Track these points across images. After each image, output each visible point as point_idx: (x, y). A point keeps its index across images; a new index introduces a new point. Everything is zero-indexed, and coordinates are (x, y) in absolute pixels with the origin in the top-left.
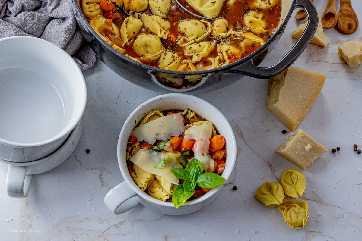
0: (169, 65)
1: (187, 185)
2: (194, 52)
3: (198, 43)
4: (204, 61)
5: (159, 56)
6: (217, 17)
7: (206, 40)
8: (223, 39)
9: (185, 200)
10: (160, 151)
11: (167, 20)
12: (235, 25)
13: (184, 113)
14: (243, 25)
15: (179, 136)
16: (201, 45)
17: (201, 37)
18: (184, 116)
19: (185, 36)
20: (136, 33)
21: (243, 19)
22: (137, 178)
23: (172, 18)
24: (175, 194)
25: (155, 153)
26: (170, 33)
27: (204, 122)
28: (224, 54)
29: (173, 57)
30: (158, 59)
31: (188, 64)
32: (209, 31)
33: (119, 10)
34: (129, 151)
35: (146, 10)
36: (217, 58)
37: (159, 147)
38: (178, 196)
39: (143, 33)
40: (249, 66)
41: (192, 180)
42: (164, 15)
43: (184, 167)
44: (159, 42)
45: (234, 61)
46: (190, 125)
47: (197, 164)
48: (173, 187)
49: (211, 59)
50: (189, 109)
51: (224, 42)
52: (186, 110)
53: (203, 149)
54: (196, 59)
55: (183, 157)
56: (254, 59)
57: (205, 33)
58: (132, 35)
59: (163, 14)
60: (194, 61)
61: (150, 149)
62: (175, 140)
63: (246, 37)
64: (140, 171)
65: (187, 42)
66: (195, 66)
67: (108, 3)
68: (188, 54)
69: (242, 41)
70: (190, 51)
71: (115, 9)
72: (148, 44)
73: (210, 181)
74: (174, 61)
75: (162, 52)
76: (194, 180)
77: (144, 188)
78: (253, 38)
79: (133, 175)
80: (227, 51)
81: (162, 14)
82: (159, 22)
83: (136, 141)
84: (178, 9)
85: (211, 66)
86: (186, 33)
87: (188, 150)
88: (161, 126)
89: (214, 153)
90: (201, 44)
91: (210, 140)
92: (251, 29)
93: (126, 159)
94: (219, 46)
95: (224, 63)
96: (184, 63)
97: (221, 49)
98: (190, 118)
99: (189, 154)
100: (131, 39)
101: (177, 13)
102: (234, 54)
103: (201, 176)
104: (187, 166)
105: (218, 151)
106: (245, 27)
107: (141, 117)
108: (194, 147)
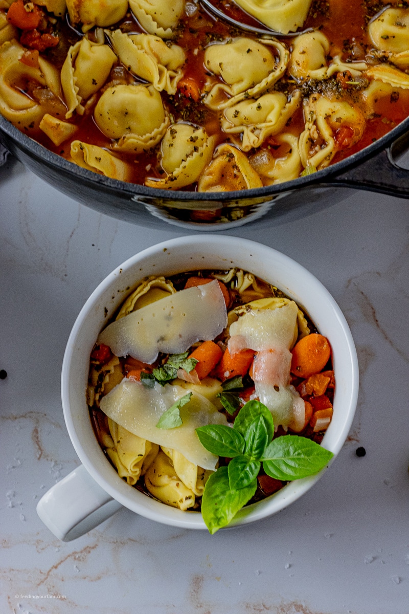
0: (183, 160)
1: (238, 468)
2: (246, 122)
3: (256, 100)
4: (271, 146)
5: (159, 137)
6: (300, 30)
7: (275, 89)
8: (317, 85)
9: (232, 512)
10: (169, 381)
11: (177, 43)
12: (347, 45)
13: (227, 278)
14: (367, 46)
15: (216, 341)
16: (262, 105)
17: (263, 84)
18: (228, 285)
19: (223, 82)
20: (100, 82)
21: (366, 30)
22: (117, 451)
23: (188, 37)
24: (209, 494)
25: (158, 387)
26: (185, 77)
27: (277, 300)
28: (322, 124)
29: (193, 140)
30: (157, 146)
31: (231, 156)
32: (283, 66)
33: (56, 23)
34: (96, 384)
35: (125, 19)
36: (305, 135)
37: (166, 372)
38: (217, 500)
39: (118, 82)
40: (381, 169)
41: (250, 455)
42: (169, 30)
43: (231, 419)
44: (156, 103)
45: (346, 140)
46: (243, 309)
47: (261, 413)
48: (202, 475)
49: (289, 138)
50: (238, 270)
51: (321, 92)
52: (232, 272)
53: (275, 374)
54: (252, 141)
55: (227, 395)
56: (393, 148)
57: (273, 71)
58: (90, 88)
59: (165, 29)
60: (247, 147)
61: (146, 377)
62: (205, 353)
63: (375, 78)
64: (122, 434)
65: (229, 98)
66: (249, 160)
67: (28, 10)
68: (231, 128)
69: (365, 87)
70: (236, 121)
71: (45, 24)
72: (130, 110)
73: (293, 459)
74: (196, 149)
75: (167, 127)
76: (255, 455)
77: (131, 479)
78: (393, 80)
79: (107, 441)
80: (327, 118)
81: (161, 29)
82: (155, 50)
83: (110, 356)
84: (202, 14)
85: (289, 157)
86: (225, 76)
87: (238, 376)
88: (169, 318)
89: (304, 379)
90: (262, 101)
91: (293, 350)
92: (386, 55)
93: (88, 402)
94: (308, 104)
95: (321, 146)
96: (223, 154)
97: (312, 113)
98: (242, 290)
99: (242, 386)
100: (89, 98)
101: (202, 24)
102: (345, 122)
103: (270, 445)
104: (238, 419)
105: (314, 374)
106: (373, 52)
107: (119, 297)
108: (254, 370)
